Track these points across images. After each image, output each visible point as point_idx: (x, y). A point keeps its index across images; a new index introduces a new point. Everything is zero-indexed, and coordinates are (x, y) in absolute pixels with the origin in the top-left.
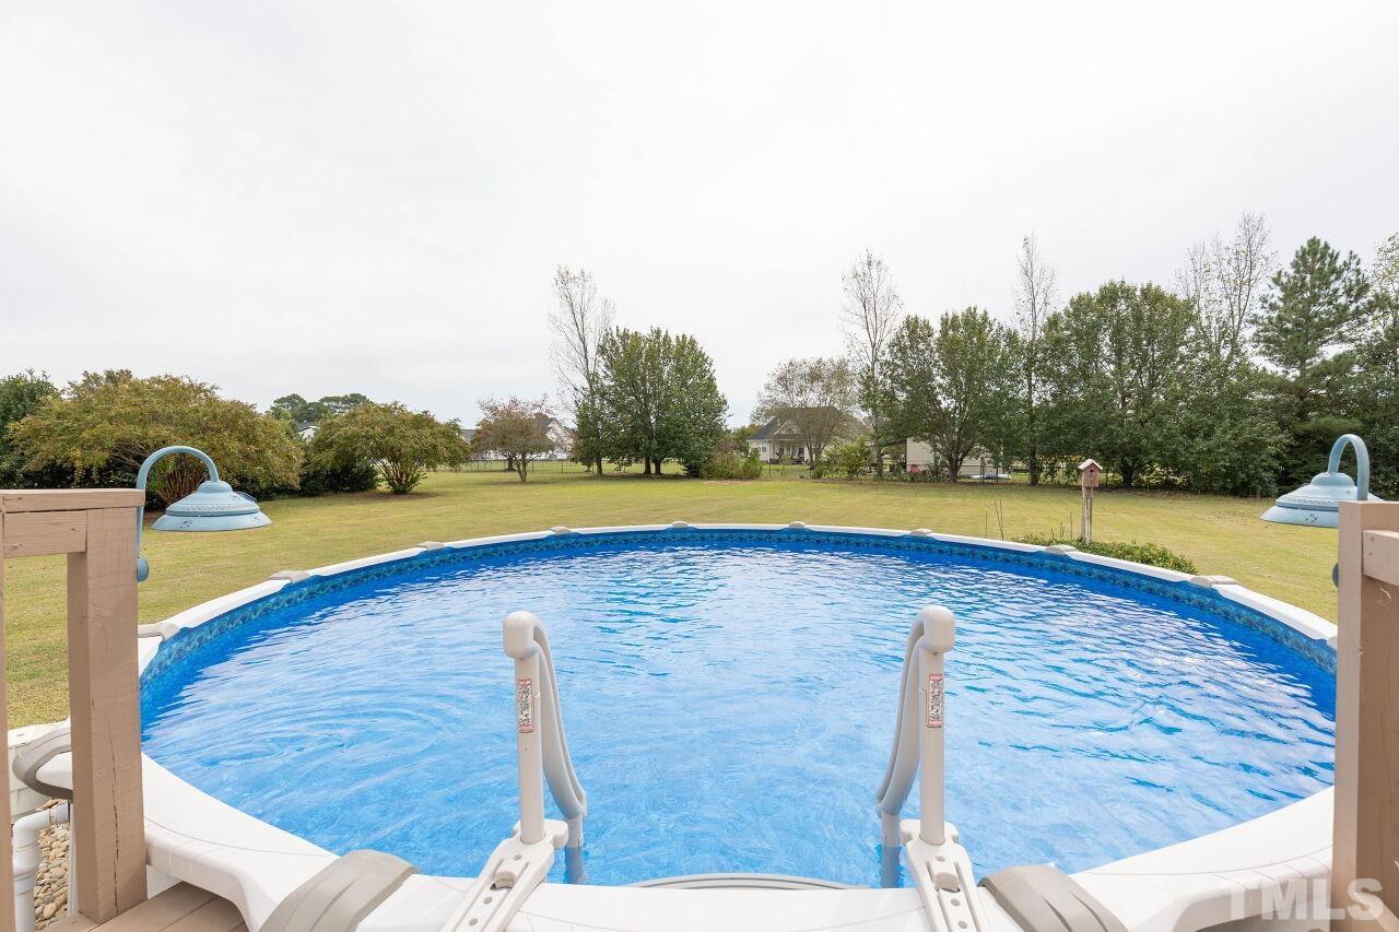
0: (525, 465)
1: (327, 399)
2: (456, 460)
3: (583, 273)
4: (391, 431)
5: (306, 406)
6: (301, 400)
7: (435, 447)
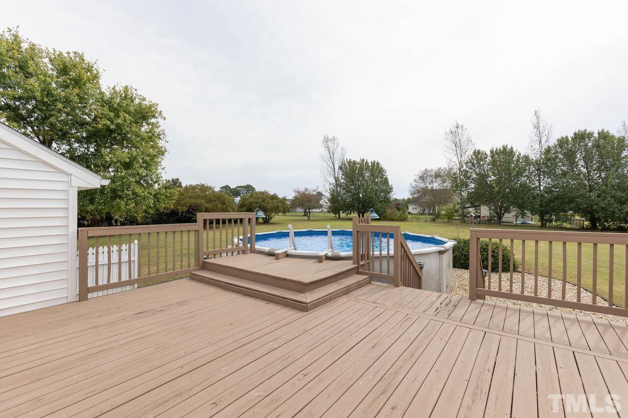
0: (309, 214)
1: (238, 187)
2: (285, 211)
3: (334, 137)
4: (264, 201)
5: (231, 190)
6: (229, 187)
7: (278, 206)
